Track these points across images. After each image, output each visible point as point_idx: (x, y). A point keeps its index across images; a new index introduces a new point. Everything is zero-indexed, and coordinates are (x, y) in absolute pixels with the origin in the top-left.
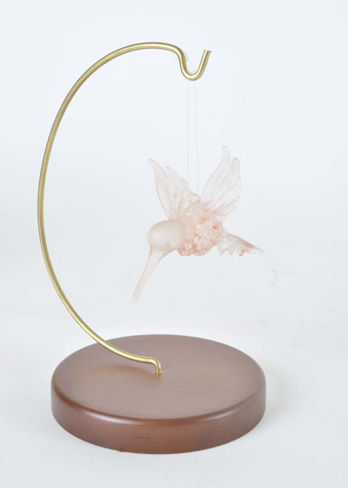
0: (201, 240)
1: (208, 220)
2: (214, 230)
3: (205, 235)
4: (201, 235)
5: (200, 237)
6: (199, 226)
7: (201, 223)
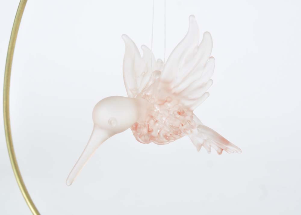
0: (157, 124)
1: (169, 102)
2: (178, 116)
3: (164, 119)
4: (158, 118)
5: (157, 121)
6: (157, 108)
7: (160, 105)
